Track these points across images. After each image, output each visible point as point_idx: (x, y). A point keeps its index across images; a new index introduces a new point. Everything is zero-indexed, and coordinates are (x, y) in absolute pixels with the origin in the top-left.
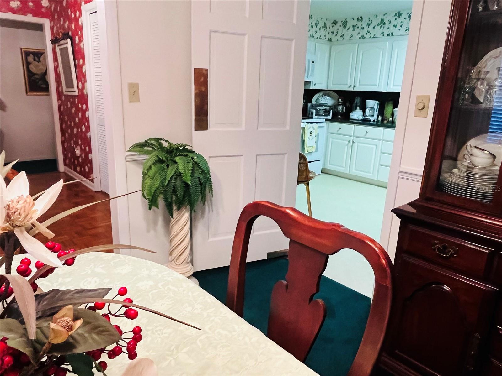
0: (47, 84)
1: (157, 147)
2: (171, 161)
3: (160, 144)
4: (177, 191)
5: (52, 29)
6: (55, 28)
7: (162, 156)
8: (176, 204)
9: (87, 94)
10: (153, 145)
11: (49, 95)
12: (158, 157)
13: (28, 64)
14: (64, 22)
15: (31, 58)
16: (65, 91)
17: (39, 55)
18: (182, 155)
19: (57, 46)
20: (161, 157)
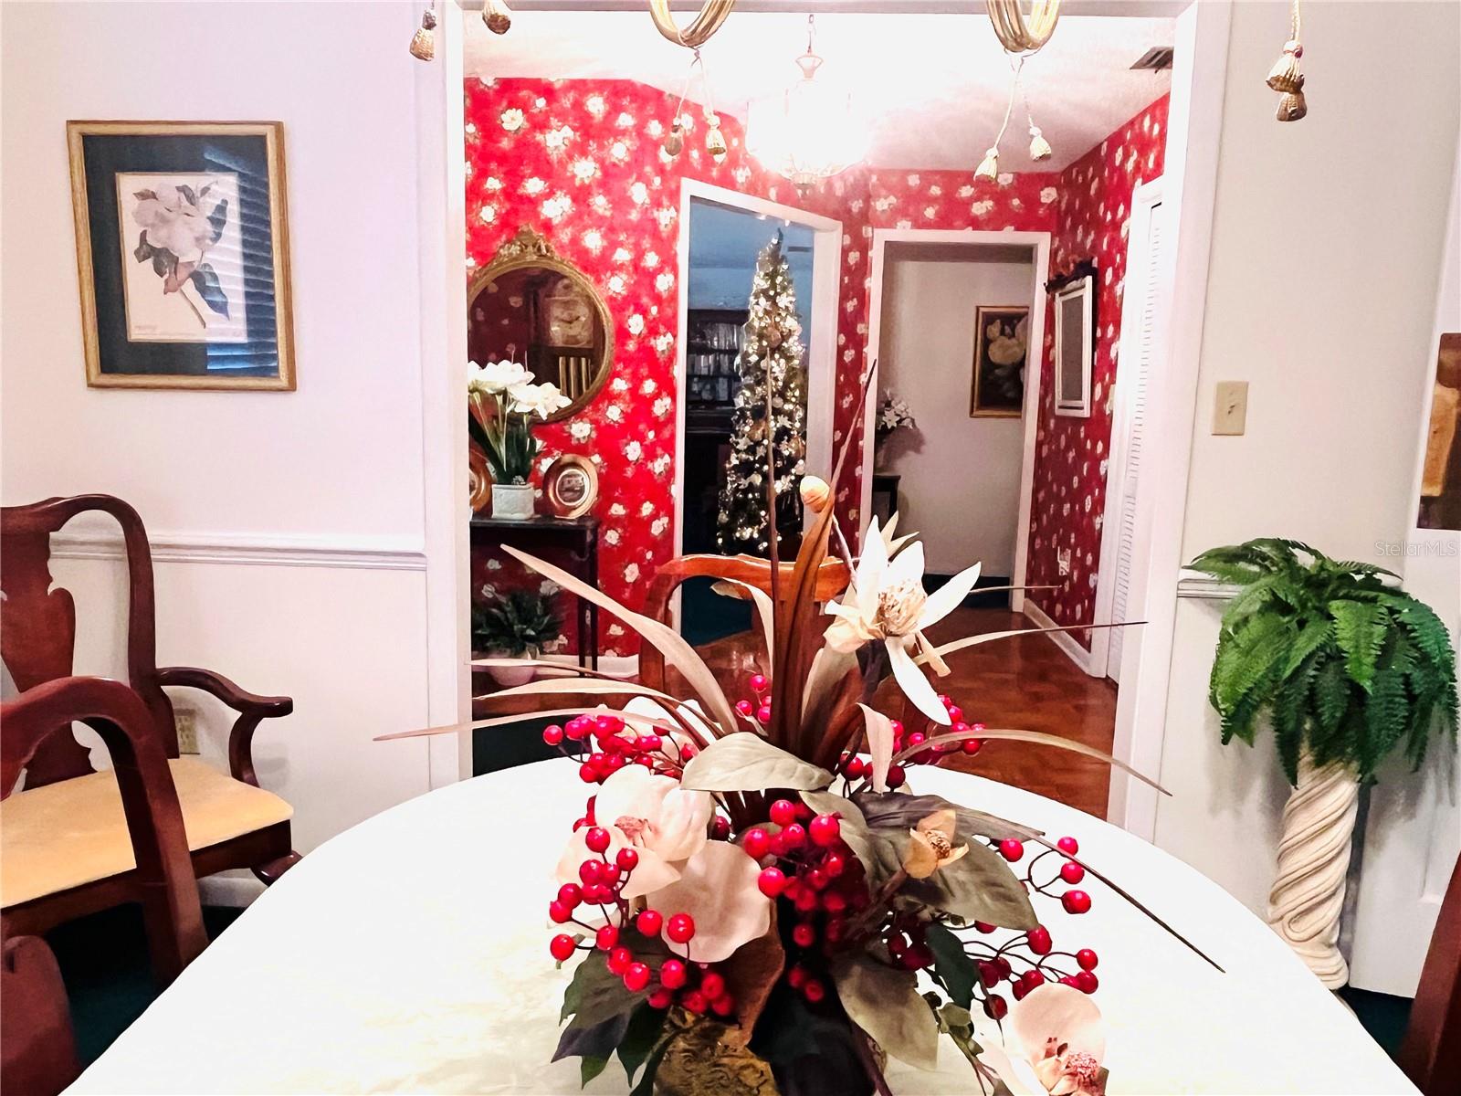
0: (1019, 388)
1: (1277, 565)
2: (1314, 612)
3: (1289, 559)
4: (1319, 703)
5: (1053, 254)
6: (1061, 253)
7: (1288, 594)
8: (1312, 746)
9: (1111, 416)
10: (1264, 557)
11: (1020, 417)
12: (1274, 594)
13: (987, 342)
14: (1086, 234)
15: (994, 330)
16: (1060, 407)
17: (1013, 321)
18: (1357, 599)
19: (1057, 295)
20: (1282, 596)
